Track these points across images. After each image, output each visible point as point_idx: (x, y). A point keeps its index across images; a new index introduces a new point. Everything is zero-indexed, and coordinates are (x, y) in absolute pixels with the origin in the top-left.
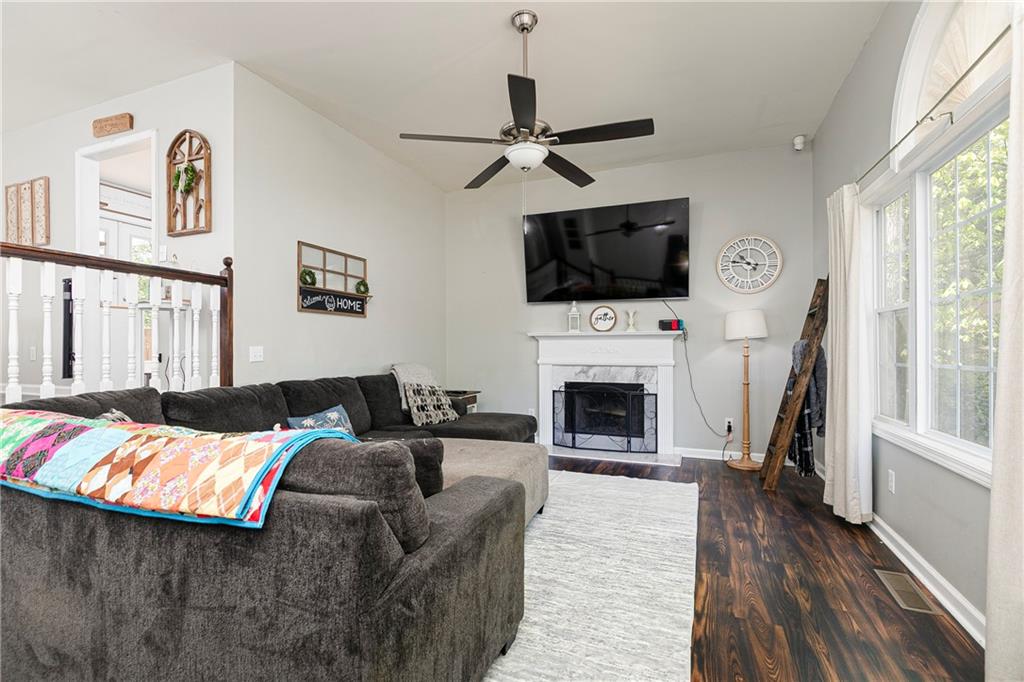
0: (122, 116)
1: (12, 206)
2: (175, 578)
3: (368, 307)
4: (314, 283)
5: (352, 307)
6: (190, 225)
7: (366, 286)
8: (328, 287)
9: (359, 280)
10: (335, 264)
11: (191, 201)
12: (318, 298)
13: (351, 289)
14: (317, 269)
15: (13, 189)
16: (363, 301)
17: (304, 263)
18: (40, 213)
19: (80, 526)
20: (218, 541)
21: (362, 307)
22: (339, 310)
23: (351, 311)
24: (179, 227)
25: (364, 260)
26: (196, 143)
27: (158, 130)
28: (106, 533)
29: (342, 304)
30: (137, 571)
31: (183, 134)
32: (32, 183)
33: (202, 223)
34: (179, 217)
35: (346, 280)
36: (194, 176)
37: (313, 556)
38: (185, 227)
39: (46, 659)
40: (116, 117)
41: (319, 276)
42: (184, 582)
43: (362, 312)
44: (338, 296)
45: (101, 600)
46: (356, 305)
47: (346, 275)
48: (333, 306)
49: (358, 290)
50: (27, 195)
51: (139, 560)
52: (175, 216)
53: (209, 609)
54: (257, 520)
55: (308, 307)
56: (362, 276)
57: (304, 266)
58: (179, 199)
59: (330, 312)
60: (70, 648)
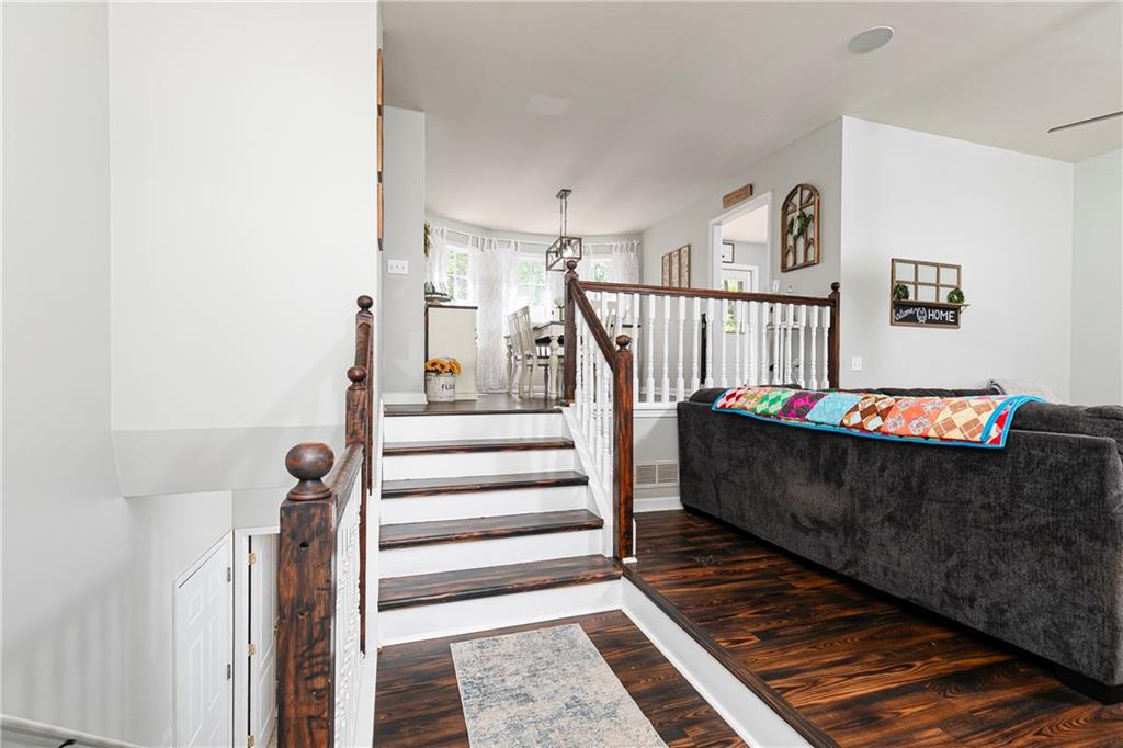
0: (745, 188)
1: (667, 268)
2: (914, 482)
3: (962, 317)
4: (907, 297)
5: (944, 318)
6: (800, 260)
7: (960, 295)
8: (920, 299)
9: (952, 289)
10: (927, 274)
11: (801, 242)
12: (910, 311)
13: (944, 300)
14: (909, 283)
15: (667, 257)
16: (957, 310)
17: (897, 278)
18: (685, 269)
19: (835, 448)
20: (955, 458)
21: (956, 318)
22: (930, 322)
23: (943, 322)
24: (790, 264)
25: (958, 268)
26: (806, 193)
27: (773, 191)
28: (856, 453)
29: (933, 315)
30: (881, 476)
31: (796, 188)
32: (680, 250)
33: (811, 258)
34: (790, 257)
35: (938, 291)
36: (806, 220)
37: (1051, 471)
38: (795, 263)
39: (807, 524)
40: (741, 190)
41: (911, 289)
42: (921, 484)
43: (956, 323)
44: (929, 307)
45: (851, 491)
46: (949, 315)
47: (938, 286)
48: (925, 317)
49: (950, 299)
50: (675, 260)
51: (883, 469)
52: (786, 255)
53: (946, 502)
54: (999, 443)
55: (901, 320)
56: (955, 284)
57: (898, 282)
58: (790, 242)
59: (921, 325)
60: (825, 518)
